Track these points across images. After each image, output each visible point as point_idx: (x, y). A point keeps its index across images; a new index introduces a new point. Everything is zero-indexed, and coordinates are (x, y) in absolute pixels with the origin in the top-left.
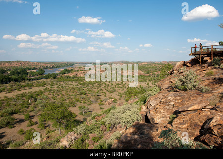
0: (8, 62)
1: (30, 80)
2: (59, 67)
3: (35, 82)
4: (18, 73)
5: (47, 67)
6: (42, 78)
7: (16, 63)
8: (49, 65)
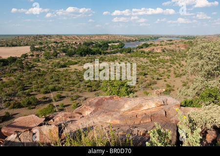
0: (98, 35)
1: (106, 53)
2: (142, 40)
3: (109, 55)
4: (100, 46)
5: (129, 41)
6: (117, 52)
7: (104, 37)
8: (132, 38)
